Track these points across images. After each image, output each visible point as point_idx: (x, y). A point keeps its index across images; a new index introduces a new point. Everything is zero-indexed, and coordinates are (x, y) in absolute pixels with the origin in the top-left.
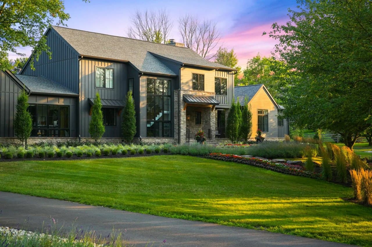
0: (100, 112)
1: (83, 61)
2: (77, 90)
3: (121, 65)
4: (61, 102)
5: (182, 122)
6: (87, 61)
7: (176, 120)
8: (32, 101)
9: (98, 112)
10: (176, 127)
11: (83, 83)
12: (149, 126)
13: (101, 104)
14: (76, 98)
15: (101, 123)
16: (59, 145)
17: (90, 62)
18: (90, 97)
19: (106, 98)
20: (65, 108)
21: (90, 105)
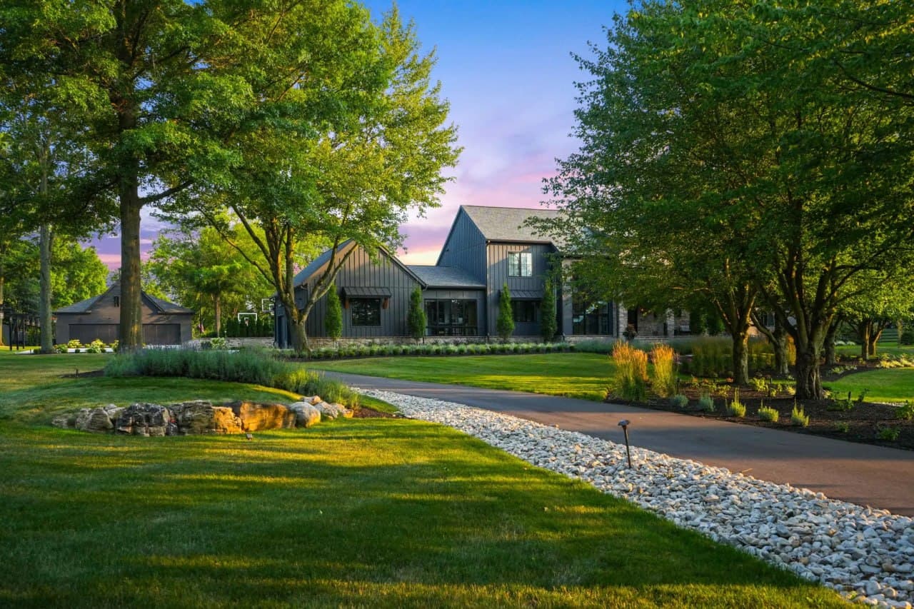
0: (508, 305)
1: (492, 246)
2: (484, 281)
3: (542, 247)
4: (465, 296)
5: (621, 315)
6: (496, 246)
7: (614, 313)
8: (433, 296)
9: (506, 307)
10: (615, 322)
11: (492, 273)
12: (576, 320)
13: (510, 296)
14: (484, 290)
15: (510, 319)
16: (457, 344)
17: (501, 246)
18: (501, 288)
19: (522, 288)
20: (472, 303)
21: (500, 297)
